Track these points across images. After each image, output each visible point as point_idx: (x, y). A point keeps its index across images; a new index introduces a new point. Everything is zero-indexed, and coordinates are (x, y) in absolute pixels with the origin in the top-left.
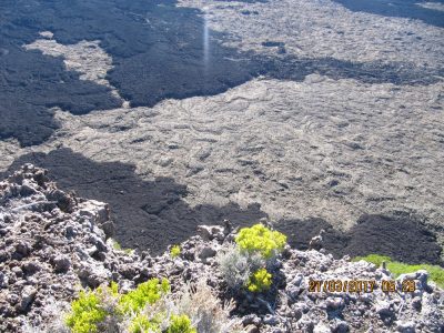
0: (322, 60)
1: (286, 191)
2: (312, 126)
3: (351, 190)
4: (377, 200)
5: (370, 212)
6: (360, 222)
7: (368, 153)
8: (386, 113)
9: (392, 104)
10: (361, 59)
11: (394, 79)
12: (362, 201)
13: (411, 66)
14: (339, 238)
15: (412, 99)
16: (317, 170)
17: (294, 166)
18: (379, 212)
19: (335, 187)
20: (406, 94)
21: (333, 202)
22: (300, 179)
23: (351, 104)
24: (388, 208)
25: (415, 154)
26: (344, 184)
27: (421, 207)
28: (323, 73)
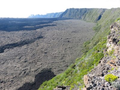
0: (7, 45)
1: (13, 82)
2: (12, 62)
3: (30, 71)
4: (36, 70)
5: (37, 74)
6: (35, 78)
7: (29, 61)
8: (28, 51)
9: (29, 49)
10: (16, 42)
11: (26, 43)
12: (33, 73)
13: (28, 40)
14: (33, 84)
15: (32, 46)
16: (19, 72)
17: (12, 74)
18: (38, 73)
19: (26, 73)
20: (30, 46)
21: (27, 77)
22: (16, 76)
23: (19, 52)
24: (40, 71)
25: (39, 57)
26: (27, 71)
27: (45, 67)
28: (8, 48)
